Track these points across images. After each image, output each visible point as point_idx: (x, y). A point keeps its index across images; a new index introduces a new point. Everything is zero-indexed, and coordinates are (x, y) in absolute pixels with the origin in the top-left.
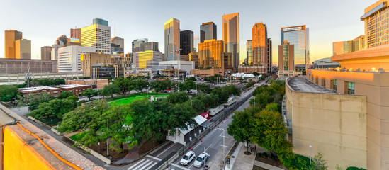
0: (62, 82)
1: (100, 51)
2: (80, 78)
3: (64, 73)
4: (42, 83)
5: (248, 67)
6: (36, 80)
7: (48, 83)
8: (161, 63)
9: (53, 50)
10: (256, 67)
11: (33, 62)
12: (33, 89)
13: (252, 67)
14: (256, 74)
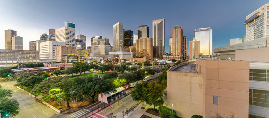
0: (41, 65)
1: (68, 44)
2: (54, 63)
3: (43, 60)
4: (28, 66)
5: (169, 56)
6: (24, 64)
7: (32, 66)
8: (110, 53)
9: (37, 44)
10: (175, 56)
11: (23, 52)
12: (21, 70)
13: (172, 56)
14: (174, 61)
